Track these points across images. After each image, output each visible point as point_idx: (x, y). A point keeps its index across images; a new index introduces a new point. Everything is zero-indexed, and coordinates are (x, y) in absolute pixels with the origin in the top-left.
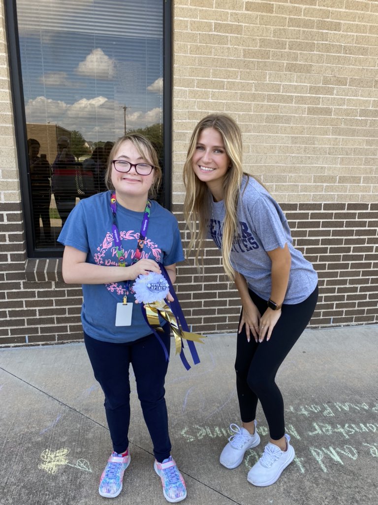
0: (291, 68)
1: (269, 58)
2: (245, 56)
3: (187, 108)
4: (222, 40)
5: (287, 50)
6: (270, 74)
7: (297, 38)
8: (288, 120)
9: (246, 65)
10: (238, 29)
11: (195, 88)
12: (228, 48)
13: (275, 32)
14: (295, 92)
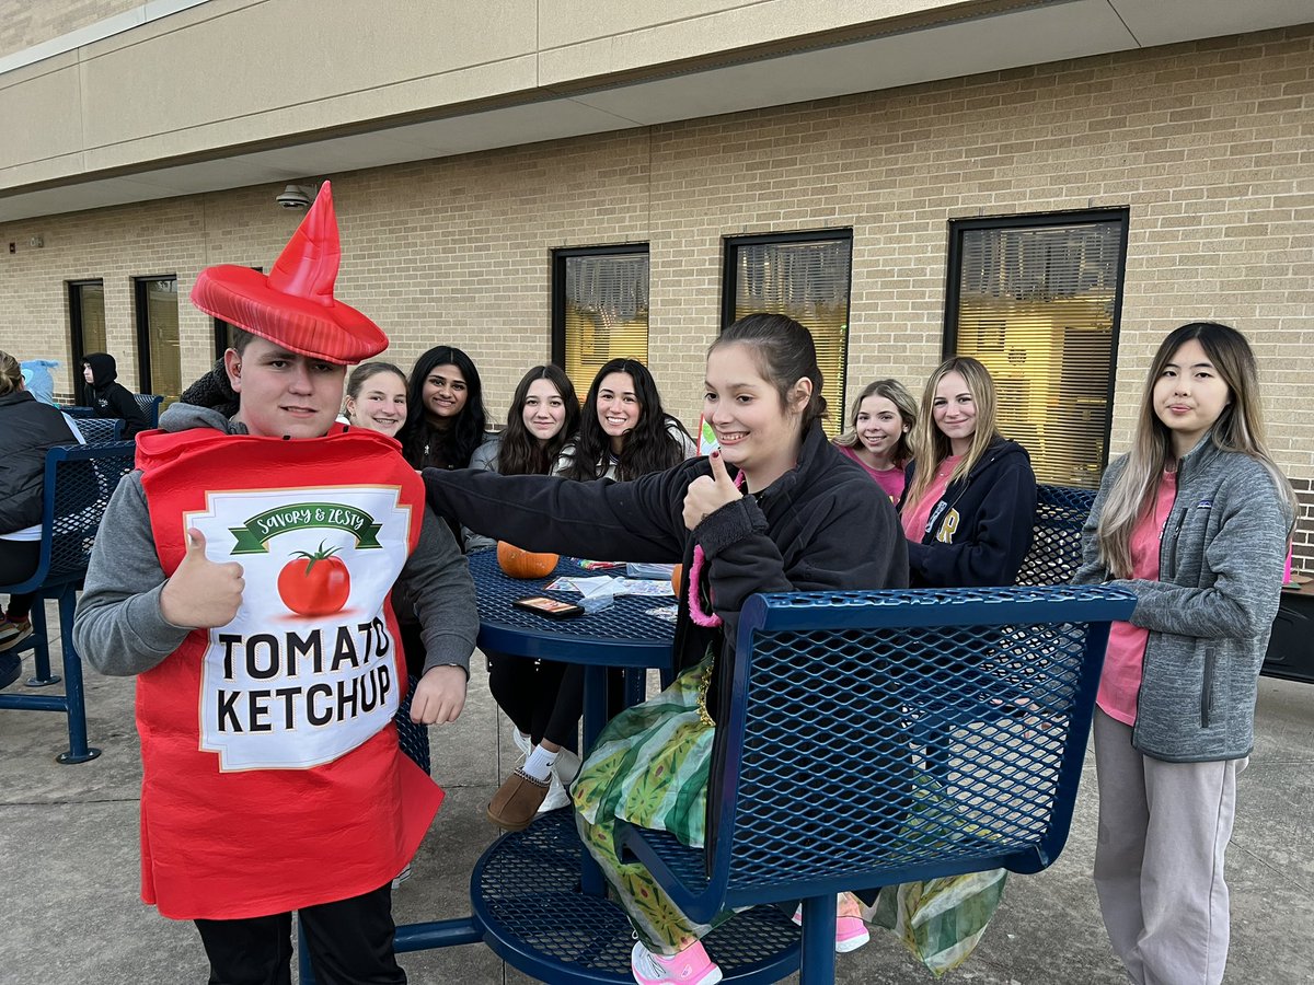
0: (1294, 298)
1: (1260, 288)
2: (1222, 289)
3: (1136, 353)
4: (1187, 274)
5: (1290, 276)
6: (1261, 308)
7: (1306, 260)
8: (1292, 364)
9: (1225, 299)
10: (1214, 260)
11: (1149, 331)
12: (1198, 282)
13: (1270, 256)
14: (1302, 328)
